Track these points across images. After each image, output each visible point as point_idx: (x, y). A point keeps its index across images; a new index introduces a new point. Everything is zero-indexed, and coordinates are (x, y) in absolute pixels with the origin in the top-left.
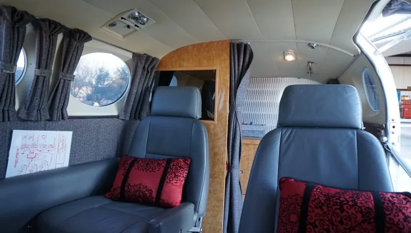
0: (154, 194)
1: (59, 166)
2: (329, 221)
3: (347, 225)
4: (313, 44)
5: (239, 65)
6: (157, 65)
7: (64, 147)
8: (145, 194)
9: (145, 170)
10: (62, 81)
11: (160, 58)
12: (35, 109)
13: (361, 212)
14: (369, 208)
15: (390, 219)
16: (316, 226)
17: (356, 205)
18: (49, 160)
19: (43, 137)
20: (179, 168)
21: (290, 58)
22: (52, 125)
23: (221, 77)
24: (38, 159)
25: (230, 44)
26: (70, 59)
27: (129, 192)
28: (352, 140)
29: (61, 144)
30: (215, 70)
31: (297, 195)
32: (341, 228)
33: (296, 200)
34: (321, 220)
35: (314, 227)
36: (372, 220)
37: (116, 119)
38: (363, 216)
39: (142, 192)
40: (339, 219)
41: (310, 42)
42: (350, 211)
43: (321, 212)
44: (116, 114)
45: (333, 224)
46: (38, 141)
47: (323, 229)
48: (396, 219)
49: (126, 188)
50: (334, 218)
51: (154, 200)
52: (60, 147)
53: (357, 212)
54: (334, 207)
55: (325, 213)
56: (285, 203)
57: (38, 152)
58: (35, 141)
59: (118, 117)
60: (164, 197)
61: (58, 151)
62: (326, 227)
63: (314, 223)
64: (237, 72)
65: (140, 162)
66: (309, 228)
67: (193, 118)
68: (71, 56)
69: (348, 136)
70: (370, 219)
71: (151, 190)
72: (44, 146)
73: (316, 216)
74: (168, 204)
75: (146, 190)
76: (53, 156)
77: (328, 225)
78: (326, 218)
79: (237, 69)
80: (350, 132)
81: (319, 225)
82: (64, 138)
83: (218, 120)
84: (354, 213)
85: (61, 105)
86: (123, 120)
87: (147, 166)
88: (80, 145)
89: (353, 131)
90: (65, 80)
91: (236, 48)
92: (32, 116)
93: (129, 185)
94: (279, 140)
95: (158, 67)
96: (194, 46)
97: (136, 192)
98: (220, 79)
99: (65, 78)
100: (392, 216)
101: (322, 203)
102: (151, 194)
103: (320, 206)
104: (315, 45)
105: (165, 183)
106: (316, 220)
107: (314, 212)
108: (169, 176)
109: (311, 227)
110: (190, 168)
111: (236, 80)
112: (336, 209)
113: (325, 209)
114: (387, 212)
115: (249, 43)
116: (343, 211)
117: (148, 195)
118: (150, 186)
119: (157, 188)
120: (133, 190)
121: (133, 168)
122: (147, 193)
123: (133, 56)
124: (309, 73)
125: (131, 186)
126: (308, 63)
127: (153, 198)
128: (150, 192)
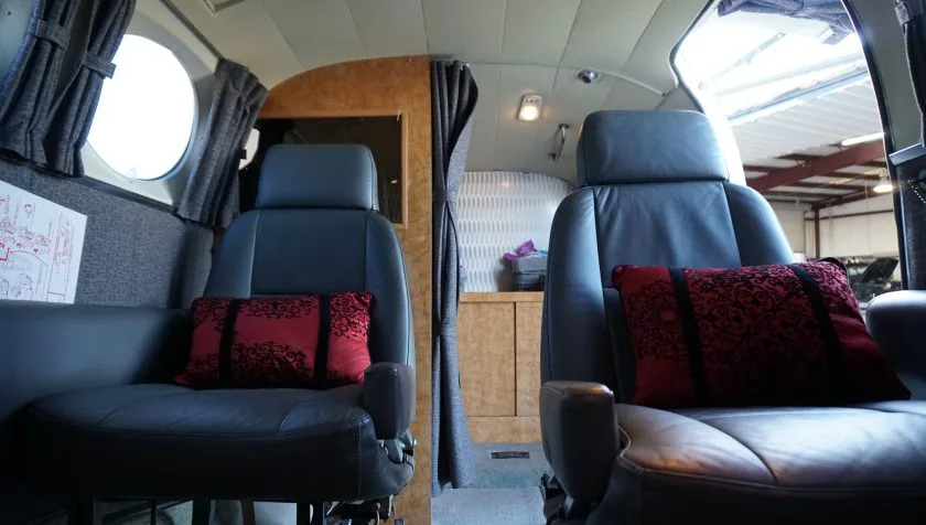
0: (310, 361)
1: (54, 299)
2: (734, 306)
3: (767, 304)
4: (589, 73)
6: (262, 102)
7: (68, 253)
8: (287, 362)
9: (274, 316)
10: (86, 72)
11: (269, 89)
12: (22, 123)
13: (781, 283)
14: (788, 276)
15: (825, 287)
16: (715, 318)
17: (768, 276)
18: (34, 277)
19: (28, 209)
20: (352, 310)
21: (530, 113)
22: (45, 186)
23: (414, 128)
24: (11, 268)
25: (432, 64)
26: (111, 21)
27: (246, 362)
28: (718, 197)
29: (62, 240)
30: (401, 116)
31: (661, 281)
32: (759, 310)
34: (721, 307)
35: (711, 321)
36: (801, 292)
37: (171, 215)
38: (786, 289)
39: (278, 359)
40: (750, 299)
42: (763, 285)
43: (716, 296)
45: (743, 308)
46: (15, 217)
47: (730, 319)
48: (833, 287)
49: (236, 356)
50: (742, 300)
51: (311, 374)
52: (61, 249)
53: (774, 285)
54: (735, 285)
55: (722, 295)
56: (641, 300)
57: (14, 248)
58: (11, 215)
59: (174, 211)
60: (335, 365)
61: (55, 259)
62: (732, 315)
63: (710, 314)
64: (447, 120)
66: (703, 325)
67: (363, 209)
68: (115, 13)
69: (710, 192)
70: (798, 290)
71: (300, 353)
72: (29, 235)
73: (709, 303)
75: (288, 355)
76: (44, 267)
77: (734, 311)
78: (728, 303)
79: (447, 115)
80: (712, 186)
81: (719, 316)
82: (69, 228)
83: (410, 222)
84: (770, 286)
85: (76, 135)
86: (184, 220)
87: (275, 307)
88: (99, 257)
89: (717, 183)
90: (92, 71)
91: (444, 71)
92: (16, 142)
93: (241, 347)
94: (592, 207)
95: (264, 109)
96: (348, 65)
97: (263, 359)
98: (411, 132)
99: (93, 67)
100: (826, 284)
101: (711, 284)
102: (301, 360)
103: (709, 288)
104: (592, 75)
105: (332, 337)
106: (711, 310)
107: (703, 298)
108: (337, 323)
109: (705, 322)
110: (371, 313)
111: (447, 135)
112: (739, 286)
113: (721, 290)
114: (818, 280)
115: (468, 65)
116: (752, 287)
117: (294, 364)
118: (296, 346)
119: (315, 347)
120: (254, 356)
121: (239, 314)
122: (291, 360)
123: (219, 67)
124: (554, 156)
125: (248, 350)
126: (561, 126)
127: (306, 369)
128: (298, 357)
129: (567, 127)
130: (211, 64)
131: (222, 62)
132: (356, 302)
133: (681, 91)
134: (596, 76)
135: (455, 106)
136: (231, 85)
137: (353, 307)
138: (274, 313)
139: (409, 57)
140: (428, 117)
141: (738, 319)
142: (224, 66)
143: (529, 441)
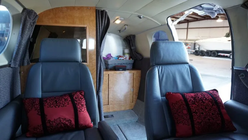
0: (73, 122)
2: (201, 109)
4: (141, 16)
5: (102, 25)
8: (66, 124)
9: (57, 107)
14: (211, 99)
16: (197, 113)
17: (206, 99)
20: (81, 99)
21: (118, 22)
23: (90, 32)
25: (96, 10)
27: (52, 126)
30: (86, 27)
31: (181, 100)
33: (182, 103)
34: (198, 109)
35: (196, 113)
36: (215, 104)
37: (8, 68)
38: (211, 103)
39: (63, 124)
41: (139, 14)
43: (196, 106)
44: (6, 62)
45: (203, 110)
47: (201, 113)
49: (48, 125)
50: (202, 107)
51: (74, 126)
53: (209, 102)
54: (200, 102)
55: (198, 106)
56: (176, 105)
60: (81, 122)
62: (201, 112)
63: (195, 111)
64: (101, 29)
65: (48, 101)
66: (194, 115)
67: (78, 62)
69: (186, 67)
73: (195, 108)
74: (86, 126)
75: (66, 121)
77: (201, 111)
78: (199, 108)
81: (198, 112)
83: (89, 62)
87: (56, 103)
89: (187, 64)
91: (100, 13)
93: (50, 121)
94: (158, 73)
97: (58, 124)
101: (194, 102)
102: (70, 123)
103: (194, 103)
104: (142, 16)
105: (79, 113)
106: (195, 110)
107: (193, 106)
108: (79, 107)
109: (195, 114)
114: (217, 99)
115: (107, 11)
116: (204, 103)
117: (68, 124)
118: (68, 117)
119: (74, 117)
120: (54, 124)
121: (44, 107)
122: (67, 123)
123: (23, 11)
124: (120, 31)
125: (52, 122)
126: (125, 25)
127: (72, 125)
128: (69, 121)
129: (127, 25)
130: (20, 9)
131: (25, 9)
132: (81, 96)
133: (167, 26)
134: (143, 17)
135: (103, 25)
136: (28, 17)
137: (80, 98)
138: (57, 105)
139: (88, 7)
140: (95, 28)
141: (203, 113)
142: (25, 11)
143: (112, 111)
